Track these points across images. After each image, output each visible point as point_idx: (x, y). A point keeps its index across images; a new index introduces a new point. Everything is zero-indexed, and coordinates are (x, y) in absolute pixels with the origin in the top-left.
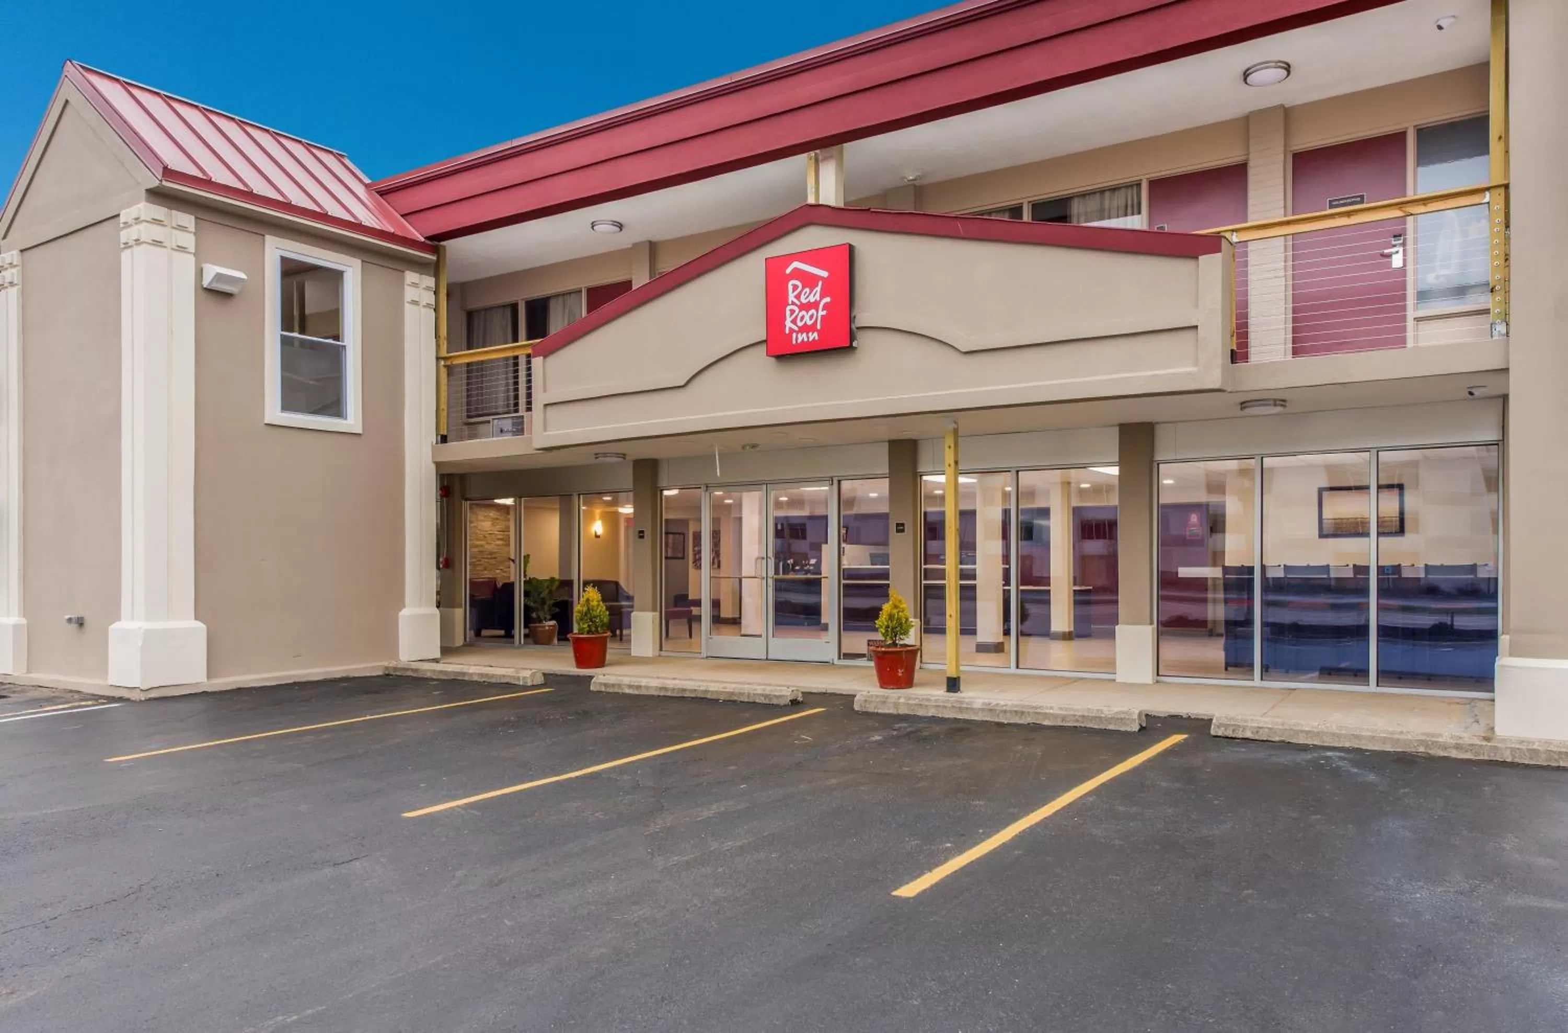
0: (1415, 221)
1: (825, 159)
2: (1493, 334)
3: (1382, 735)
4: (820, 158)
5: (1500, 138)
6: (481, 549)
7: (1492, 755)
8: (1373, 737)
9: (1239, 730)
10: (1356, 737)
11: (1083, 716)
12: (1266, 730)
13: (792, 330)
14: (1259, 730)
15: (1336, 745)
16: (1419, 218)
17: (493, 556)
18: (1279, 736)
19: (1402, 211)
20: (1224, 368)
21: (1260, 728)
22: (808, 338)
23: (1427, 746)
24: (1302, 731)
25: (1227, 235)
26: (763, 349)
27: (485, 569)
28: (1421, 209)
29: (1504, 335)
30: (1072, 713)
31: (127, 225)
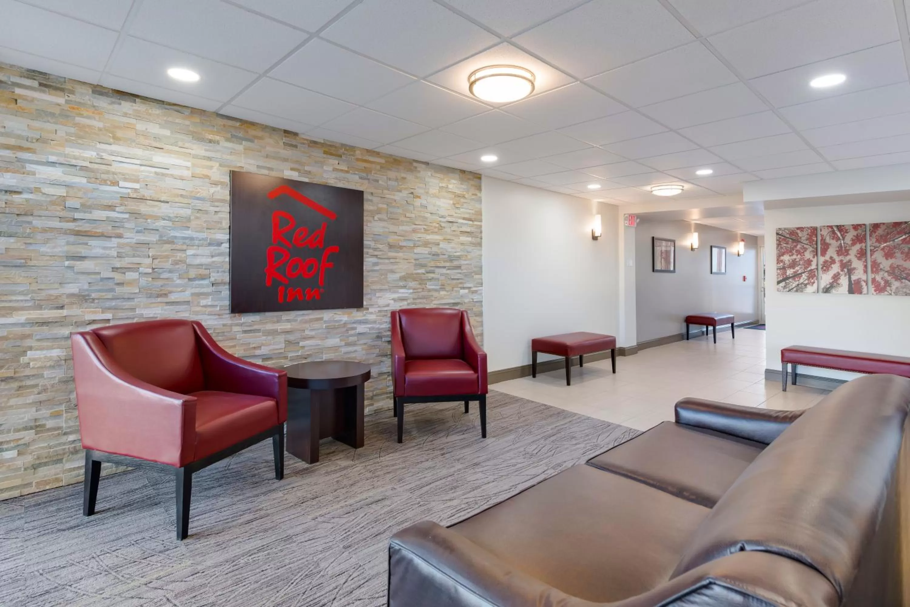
6: (435, 249)
17: (456, 263)
27: (443, 288)
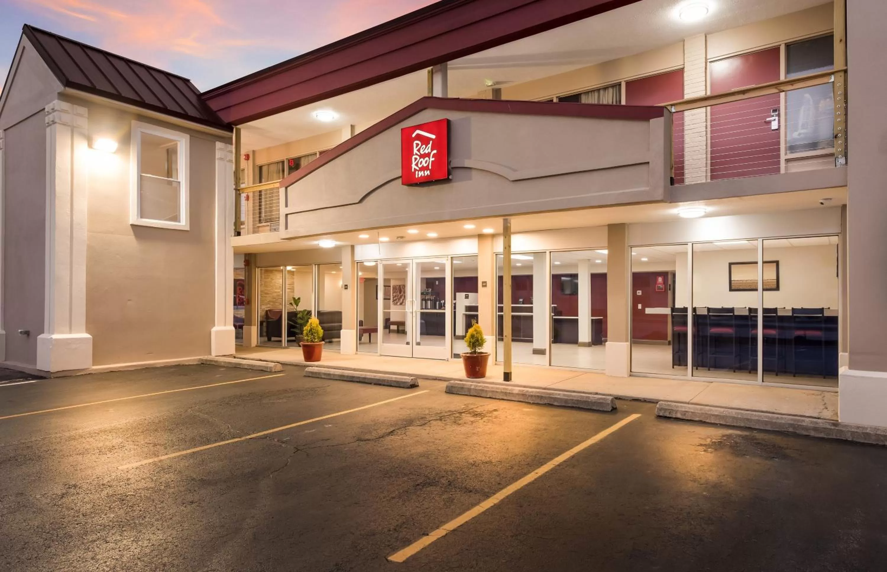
0: (786, 96)
1: (436, 72)
2: (837, 164)
3: (764, 419)
4: (434, 71)
5: (841, 41)
7: (838, 435)
8: (759, 420)
9: (673, 413)
10: (748, 420)
11: (578, 400)
12: (690, 413)
13: (415, 170)
14: (685, 413)
15: (735, 424)
16: (788, 93)
18: (699, 418)
19: (778, 89)
20: (665, 187)
21: (687, 412)
22: (424, 174)
23: (794, 428)
24: (713, 415)
25: (669, 108)
26: (400, 181)
28: (790, 87)
29: (843, 165)
30: (571, 398)
31: (49, 113)
